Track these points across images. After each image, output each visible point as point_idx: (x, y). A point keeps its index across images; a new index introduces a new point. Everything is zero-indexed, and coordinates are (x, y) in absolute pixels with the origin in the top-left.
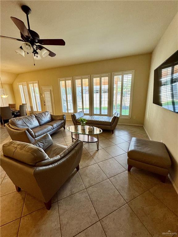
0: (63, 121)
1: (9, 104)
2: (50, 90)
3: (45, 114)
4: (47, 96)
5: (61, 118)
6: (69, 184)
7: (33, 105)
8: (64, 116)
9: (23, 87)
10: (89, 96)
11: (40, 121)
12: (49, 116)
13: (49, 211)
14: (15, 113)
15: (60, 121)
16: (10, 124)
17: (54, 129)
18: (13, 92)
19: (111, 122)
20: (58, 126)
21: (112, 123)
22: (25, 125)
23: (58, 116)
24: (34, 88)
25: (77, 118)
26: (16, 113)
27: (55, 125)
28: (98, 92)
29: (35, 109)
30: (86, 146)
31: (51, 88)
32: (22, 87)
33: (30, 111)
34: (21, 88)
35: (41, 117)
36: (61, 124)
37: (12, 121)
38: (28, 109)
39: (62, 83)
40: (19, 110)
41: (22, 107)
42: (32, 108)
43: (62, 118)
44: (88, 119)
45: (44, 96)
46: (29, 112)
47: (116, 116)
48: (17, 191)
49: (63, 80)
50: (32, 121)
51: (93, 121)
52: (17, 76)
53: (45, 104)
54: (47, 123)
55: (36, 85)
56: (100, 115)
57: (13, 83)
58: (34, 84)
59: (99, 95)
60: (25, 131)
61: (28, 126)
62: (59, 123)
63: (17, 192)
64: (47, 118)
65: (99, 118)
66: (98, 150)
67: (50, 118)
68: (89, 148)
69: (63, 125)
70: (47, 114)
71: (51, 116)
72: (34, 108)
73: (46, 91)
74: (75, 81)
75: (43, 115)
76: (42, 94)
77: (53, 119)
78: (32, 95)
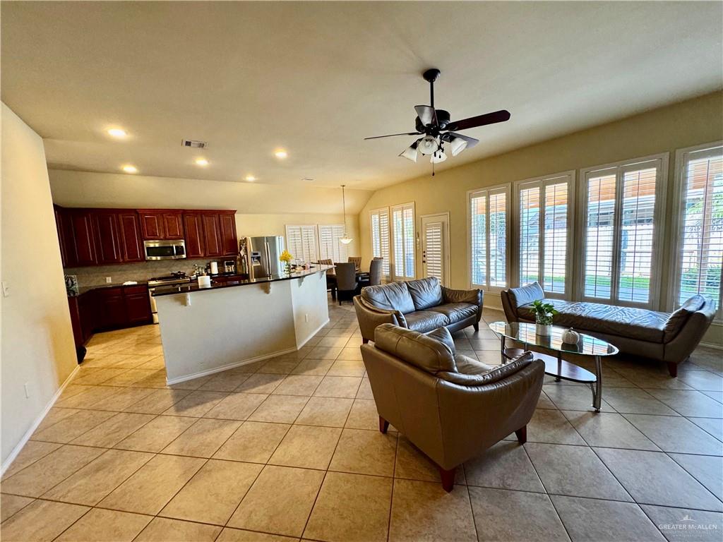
0: (475, 307)
1: (350, 258)
2: (443, 223)
3: (429, 284)
4: (433, 238)
5: (469, 297)
6: (496, 465)
7: (396, 260)
8: (479, 295)
9: (380, 219)
10: (568, 237)
11: (418, 299)
12: (438, 290)
13: (448, 495)
14: (360, 278)
15: (467, 305)
16: (362, 299)
17: (450, 323)
18: (359, 229)
19: (663, 331)
20: (460, 319)
21: (669, 334)
22: (389, 304)
23: (461, 292)
24: (404, 221)
25: (519, 304)
26: (362, 278)
27: (454, 315)
28: (606, 223)
29: (399, 272)
30: (550, 390)
31: (446, 219)
32: (378, 220)
33: (387, 277)
34: (375, 221)
35: (420, 290)
36: (470, 315)
37: (366, 292)
38: (384, 271)
39: (478, 203)
40: (369, 271)
41: (375, 263)
42: (392, 267)
43: (474, 298)
44: (559, 310)
45: (423, 237)
46: (385, 279)
47: (691, 308)
48: (381, 431)
49: (479, 195)
50: (402, 298)
51: (580, 317)
52: (371, 195)
53: (424, 259)
54: (433, 307)
55: (410, 212)
56: (614, 301)
57: (361, 211)
58: (405, 211)
59: (611, 233)
60: (392, 316)
61: (392, 307)
62: (463, 310)
63: (381, 433)
64: (431, 295)
65: (606, 311)
66: (597, 412)
67: (441, 295)
68: (560, 398)
69: (474, 319)
70: (433, 283)
71: (444, 290)
72: (396, 268)
73: (431, 226)
74: (519, 193)
75: (425, 285)
76: (420, 235)
77: (447, 299)
78: (398, 236)
